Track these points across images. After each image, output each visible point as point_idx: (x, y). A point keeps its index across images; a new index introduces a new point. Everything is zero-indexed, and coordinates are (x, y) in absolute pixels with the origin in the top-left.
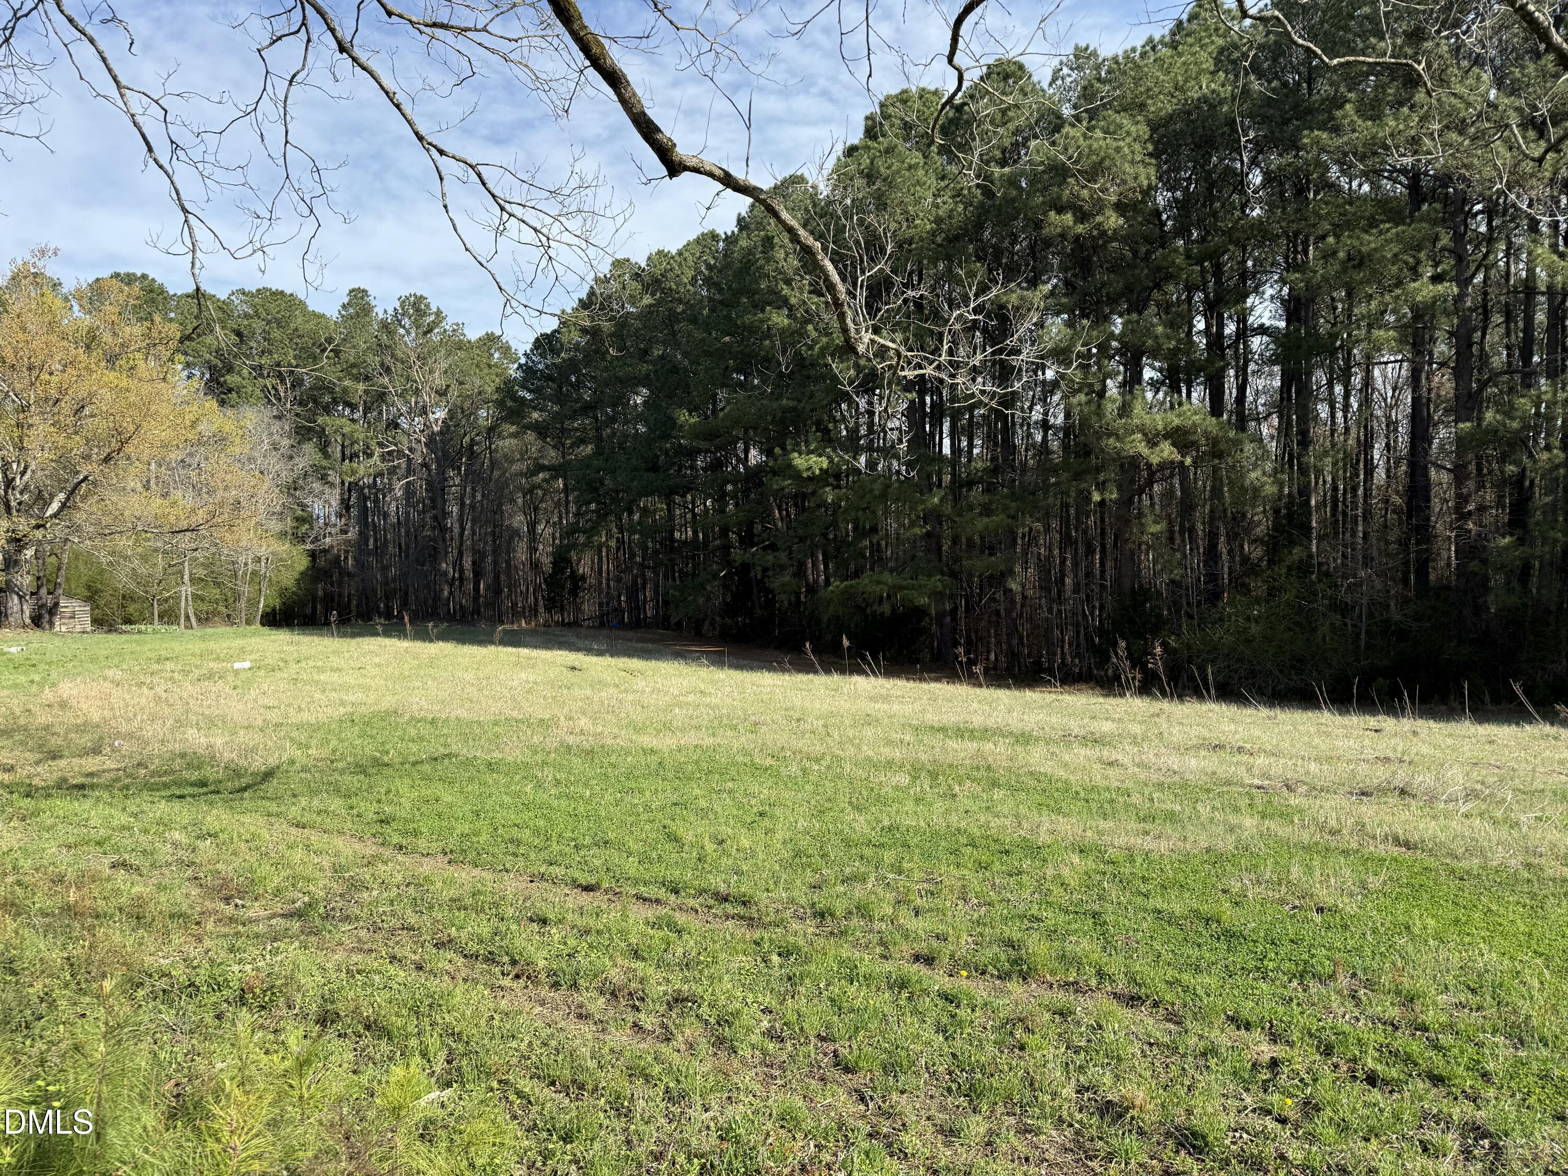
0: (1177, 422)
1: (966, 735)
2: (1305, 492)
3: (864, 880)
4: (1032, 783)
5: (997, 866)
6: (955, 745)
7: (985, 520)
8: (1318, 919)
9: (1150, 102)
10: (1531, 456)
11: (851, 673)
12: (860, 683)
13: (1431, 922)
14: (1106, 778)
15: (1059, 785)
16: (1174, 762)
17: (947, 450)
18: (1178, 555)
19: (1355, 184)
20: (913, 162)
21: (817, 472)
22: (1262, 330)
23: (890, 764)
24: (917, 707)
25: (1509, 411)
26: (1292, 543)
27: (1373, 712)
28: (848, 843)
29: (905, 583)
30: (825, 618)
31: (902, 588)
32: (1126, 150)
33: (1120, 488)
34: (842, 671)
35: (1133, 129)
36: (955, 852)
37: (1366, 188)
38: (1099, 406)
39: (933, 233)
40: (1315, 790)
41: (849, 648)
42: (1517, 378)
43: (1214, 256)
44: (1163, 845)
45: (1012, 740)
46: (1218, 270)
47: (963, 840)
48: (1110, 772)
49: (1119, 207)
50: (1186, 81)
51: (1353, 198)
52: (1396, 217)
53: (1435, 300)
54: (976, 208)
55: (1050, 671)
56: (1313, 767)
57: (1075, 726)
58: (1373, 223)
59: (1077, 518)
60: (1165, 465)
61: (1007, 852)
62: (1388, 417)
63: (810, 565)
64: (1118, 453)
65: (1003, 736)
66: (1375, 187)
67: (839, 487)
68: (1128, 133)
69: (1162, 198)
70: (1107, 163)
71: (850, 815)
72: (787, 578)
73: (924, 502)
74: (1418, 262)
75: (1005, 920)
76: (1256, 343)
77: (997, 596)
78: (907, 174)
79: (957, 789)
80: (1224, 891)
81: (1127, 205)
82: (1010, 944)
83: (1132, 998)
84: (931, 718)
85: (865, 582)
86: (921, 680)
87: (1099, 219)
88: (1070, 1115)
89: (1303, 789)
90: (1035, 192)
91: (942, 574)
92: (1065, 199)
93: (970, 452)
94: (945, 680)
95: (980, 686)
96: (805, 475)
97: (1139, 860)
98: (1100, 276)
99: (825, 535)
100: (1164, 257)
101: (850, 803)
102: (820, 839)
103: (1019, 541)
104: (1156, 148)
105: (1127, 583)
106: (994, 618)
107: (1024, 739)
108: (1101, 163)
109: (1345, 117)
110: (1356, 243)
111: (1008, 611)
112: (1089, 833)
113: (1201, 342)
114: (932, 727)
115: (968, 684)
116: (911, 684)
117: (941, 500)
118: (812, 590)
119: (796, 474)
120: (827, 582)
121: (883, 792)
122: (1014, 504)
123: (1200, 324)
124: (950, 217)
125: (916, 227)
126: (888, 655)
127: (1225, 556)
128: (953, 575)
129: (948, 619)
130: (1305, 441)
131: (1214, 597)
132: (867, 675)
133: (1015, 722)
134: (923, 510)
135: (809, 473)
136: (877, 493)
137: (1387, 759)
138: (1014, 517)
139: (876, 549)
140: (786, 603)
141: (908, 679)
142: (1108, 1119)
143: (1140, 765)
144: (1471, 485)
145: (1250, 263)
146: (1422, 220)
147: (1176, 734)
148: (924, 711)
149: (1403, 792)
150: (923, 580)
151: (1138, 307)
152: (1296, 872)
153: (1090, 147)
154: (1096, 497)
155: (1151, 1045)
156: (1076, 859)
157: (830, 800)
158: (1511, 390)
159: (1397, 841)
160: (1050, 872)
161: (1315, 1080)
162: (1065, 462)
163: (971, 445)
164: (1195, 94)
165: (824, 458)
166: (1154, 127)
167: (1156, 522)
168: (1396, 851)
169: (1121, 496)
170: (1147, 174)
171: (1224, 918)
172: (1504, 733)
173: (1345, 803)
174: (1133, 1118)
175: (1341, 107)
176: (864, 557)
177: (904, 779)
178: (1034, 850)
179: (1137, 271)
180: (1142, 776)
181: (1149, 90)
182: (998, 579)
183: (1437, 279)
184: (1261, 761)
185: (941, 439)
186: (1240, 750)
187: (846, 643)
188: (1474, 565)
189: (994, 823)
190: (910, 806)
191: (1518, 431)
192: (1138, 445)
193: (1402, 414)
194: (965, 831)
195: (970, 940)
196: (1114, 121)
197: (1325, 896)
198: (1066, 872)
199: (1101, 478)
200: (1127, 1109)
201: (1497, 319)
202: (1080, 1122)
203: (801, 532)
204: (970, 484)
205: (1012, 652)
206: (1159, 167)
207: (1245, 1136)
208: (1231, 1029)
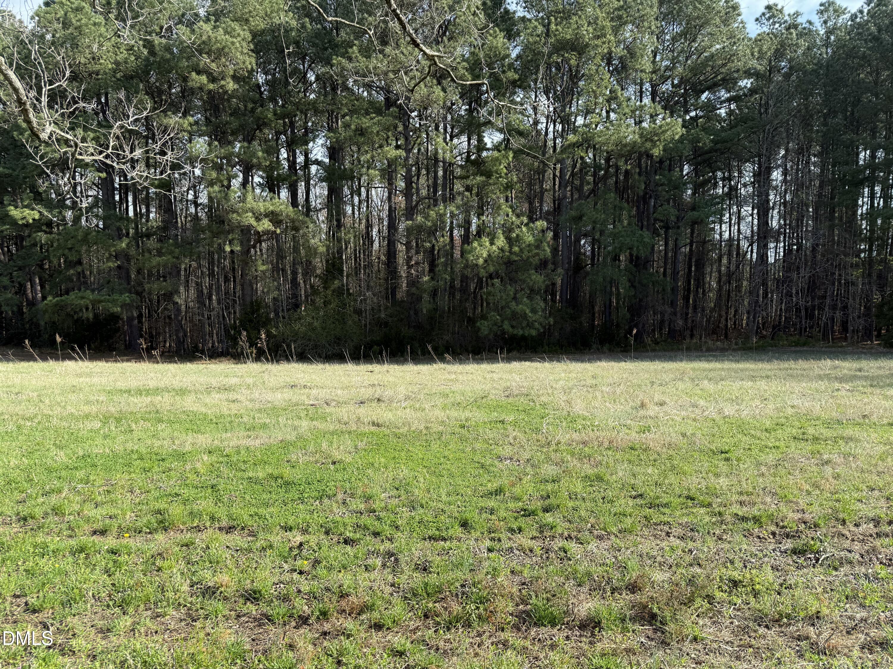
0: (271, 208)
1: (144, 393)
2: (340, 252)
3: (60, 491)
4: (184, 417)
5: (156, 469)
6: (136, 400)
7: (158, 259)
8: (332, 467)
9: (251, 19)
10: (436, 239)
11: (63, 359)
12: (69, 364)
13: (383, 460)
14: (230, 409)
15: (201, 417)
16: (270, 396)
17: (131, 213)
18: (276, 283)
19: (361, 90)
20: (97, 21)
21: (31, 221)
22: (317, 162)
23: (87, 416)
24: (111, 378)
25: (427, 217)
26: (334, 278)
27: (371, 363)
28: (50, 470)
29: (103, 298)
30: (42, 323)
31: (100, 302)
32: (238, 45)
33: (242, 244)
34: (56, 358)
35: (242, 33)
36: (129, 465)
37: (365, 94)
38: (227, 194)
39: (115, 71)
40: (339, 404)
41: (61, 342)
42: (432, 201)
43: (291, 116)
44: (258, 442)
45: (173, 393)
46: (292, 125)
47: (135, 456)
48: (232, 406)
49: (235, 78)
50: (272, 12)
51: (359, 98)
52: (379, 112)
53: (396, 158)
54: (144, 60)
55: (202, 352)
56: (339, 392)
57: (214, 382)
58: (367, 113)
59: (219, 261)
60: (267, 232)
61: (163, 460)
62: (379, 216)
63: (29, 286)
64: (239, 223)
65: (169, 392)
66: (370, 94)
67: (51, 233)
68: (239, 35)
69: (261, 78)
70: (226, 50)
71: (54, 451)
72: (10, 295)
73: (114, 246)
74: (388, 137)
75: (157, 499)
76: (314, 169)
77: (169, 307)
78: (93, 28)
79: (134, 426)
80: (288, 462)
81: (239, 78)
82: (159, 512)
83: (230, 528)
84: (121, 385)
85: (72, 298)
86: (116, 361)
87: (223, 83)
88: (185, 600)
89: (333, 404)
90: (183, 57)
91: (130, 293)
92: (201, 66)
93: (148, 216)
94: (133, 361)
95: (158, 362)
96: (20, 222)
97: (243, 452)
98: (225, 118)
99: (41, 266)
100: (261, 113)
101: (54, 444)
102: (27, 470)
103: (183, 273)
104: (256, 47)
105: (248, 299)
106: (167, 321)
107: (182, 392)
108: (223, 49)
109: (353, 53)
110: (360, 122)
111: (176, 316)
112: (216, 442)
113: (286, 164)
114: (121, 390)
115: (149, 362)
116: (109, 364)
117: (127, 245)
118: (32, 303)
119: (14, 222)
120: (44, 298)
121: (80, 435)
122: (177, 250)
123: (284, 154)
124: (126, 62)
125: (101, 64)
126: (93, 346)
127: (302, 285)
128: (139, 294)
129: (136, 322)
130: (339, 225)
131: (297, 306)
132: (76, 360)
133: (176, 384)
134: (115, 251)
135: (24, 221)
136: (80, 238)
137: (374, 385)
138: (177, 258)
139: (81, 275)
140: (10, 313)
141: (107, 361)
142: (207, 596)
143: (251, 400)
144: (413, 251)
145: (310, 124)
146: (389, 115)
147: (272, 382)
148: (115, 381)
149: (379, 400)
150: (116, 296)
151: (249, 139)
152: (324, 445)
153: (216, 38)
154: (228, 249)
155: (237, 550)
156: (205, 458)
157: (38, 444)
158: (429, 207)
159: (374, 424)
160: (188, 467)
161: (320, 549)
162: (209, 226)
163: (148, 212)
164: (276, 21)
165: (35, 212)
166: (255, 35)
167: (263, 264)
168: (373, 429)
169: (242, 249)
170: (250, 62)
171: (285, 475)
172: (424, 369)
173: (352, 409)
174: (221, 592)
175: (351, 47)
176: (72, 281)
177: (97, 425)
178: (180, 456)
179: (247, 118)
180: (250, 406)
181: (250, 12)
182: (169, 296)
183: (397, 147)
184: (314, 392)
185: (127, 206)
186: (305, 387)
187: (58, 339)
188: (414, 290)
189: (157, 443)
190: (99, 441)
191: (431, 227)
192: (249, 220)
193: (385, 214)
194: (137, 451)
195: (133, 515)
196: (230, 26)
197: (337, 455)
198: (199, 465)
199: (230, 237)
200: (218, 588)
201: (424, 172)
202: (191, 603)
203: (20, 263)
204: (148, 236)
205: (180, 341)
206: (257, 59)
207: (282, 586)
208: (282, 533)
